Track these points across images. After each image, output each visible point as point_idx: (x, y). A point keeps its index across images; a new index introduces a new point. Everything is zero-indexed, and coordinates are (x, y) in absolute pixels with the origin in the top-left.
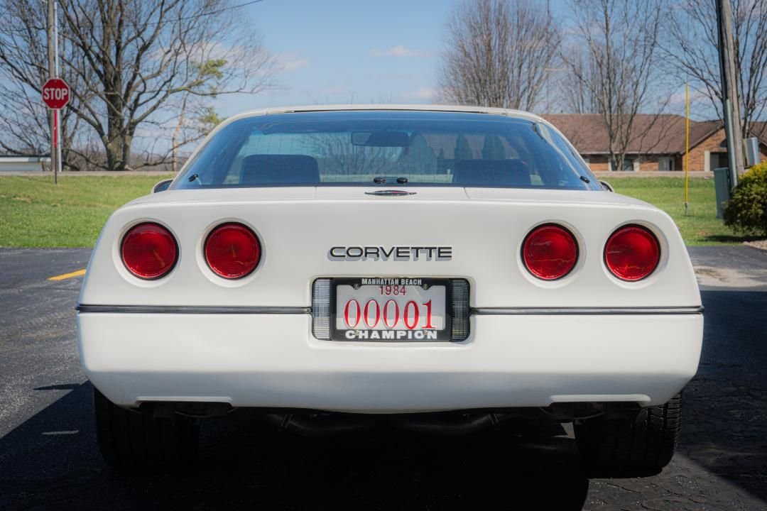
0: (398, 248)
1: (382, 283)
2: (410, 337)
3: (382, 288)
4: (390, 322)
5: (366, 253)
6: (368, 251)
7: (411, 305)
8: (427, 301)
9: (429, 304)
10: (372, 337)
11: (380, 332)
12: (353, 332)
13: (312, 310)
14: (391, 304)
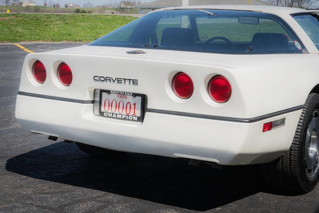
0: (118, 78)
1: (118, 93)
2: (127, 118)
3: (118, 95)
4: (121, 110)
5: (106, 80)
6: (107, 78)
7: (128, 104)
8: (134, 103)
9: (135, 104)
10: (113, 117)
11: (116, 114)
12: (106, 113)
13: (93, 102)
14: (121, 102)
